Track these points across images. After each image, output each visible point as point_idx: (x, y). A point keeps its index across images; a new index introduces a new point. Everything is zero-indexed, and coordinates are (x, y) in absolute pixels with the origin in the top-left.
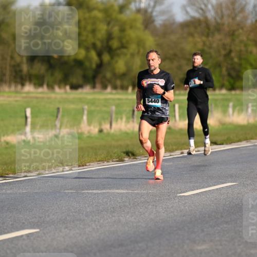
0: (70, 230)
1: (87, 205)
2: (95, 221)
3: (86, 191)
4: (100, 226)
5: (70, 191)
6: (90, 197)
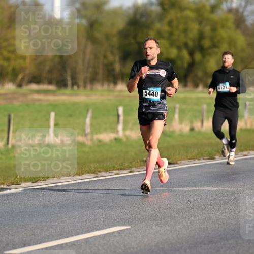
0: (161, 226)
1: (177, 203)
2: (186, 218)
3: (177, 189)
4: (190, 223)
5: (161, 189)
6: (181, 194)
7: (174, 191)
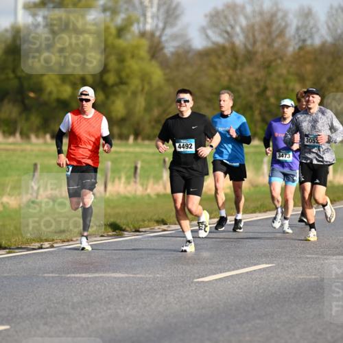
0: (51, 327)
1: (73, 294)
2: (84, 315)
3: (73, 275)
4: (91, 322)
5: (51, 275)
6: (78, 283)
7: (68, 278)
